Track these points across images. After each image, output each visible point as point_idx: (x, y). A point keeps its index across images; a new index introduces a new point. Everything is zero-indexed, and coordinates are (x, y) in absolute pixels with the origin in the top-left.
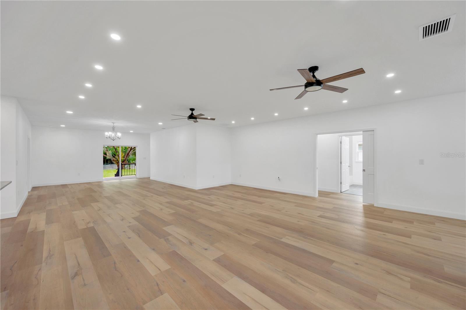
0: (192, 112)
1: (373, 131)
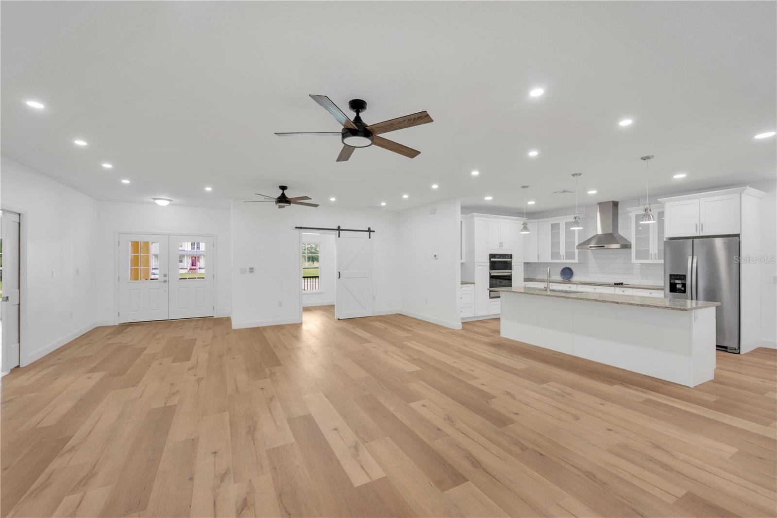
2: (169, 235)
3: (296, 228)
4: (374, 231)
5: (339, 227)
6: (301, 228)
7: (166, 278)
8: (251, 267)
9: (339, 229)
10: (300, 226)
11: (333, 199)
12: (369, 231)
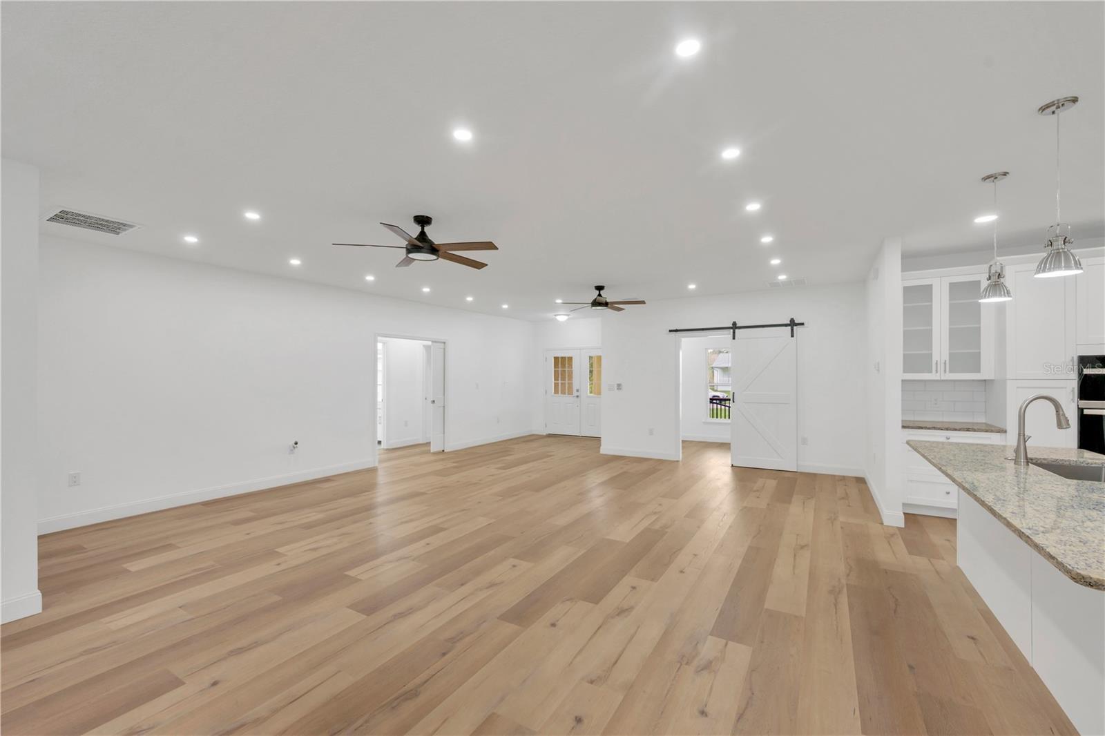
0: (423, 229)
1: (444, 343)
2: (580, 349)
3: (670, 331)
4: (802, 324)
5: (734, 324)
6: (676, 331)
7: (578, 394)
8: (619, 383)
9: (735, 327)
10: (675, 329)
11: (692, 287)
12: (793, 324)
